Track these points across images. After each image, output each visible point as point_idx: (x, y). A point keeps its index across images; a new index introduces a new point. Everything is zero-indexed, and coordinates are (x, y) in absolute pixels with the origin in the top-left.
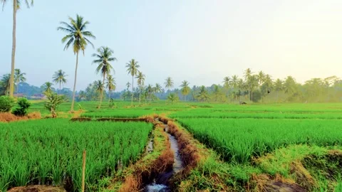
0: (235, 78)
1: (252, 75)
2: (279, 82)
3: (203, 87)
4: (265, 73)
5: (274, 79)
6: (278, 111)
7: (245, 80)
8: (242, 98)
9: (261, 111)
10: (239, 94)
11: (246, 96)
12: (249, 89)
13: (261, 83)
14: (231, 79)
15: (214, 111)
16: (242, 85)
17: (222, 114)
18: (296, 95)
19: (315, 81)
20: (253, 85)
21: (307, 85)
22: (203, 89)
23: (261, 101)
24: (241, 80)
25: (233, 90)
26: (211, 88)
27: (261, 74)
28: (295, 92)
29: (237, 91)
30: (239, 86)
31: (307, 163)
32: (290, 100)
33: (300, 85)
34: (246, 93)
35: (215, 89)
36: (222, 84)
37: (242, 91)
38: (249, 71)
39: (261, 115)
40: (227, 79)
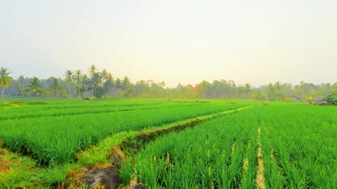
0: (78, 73)
1: (96, 72)
2: (118, 81)
3: (35, 80)
4: (108, 71)
5: (115, 78)
6: (115, 106)
7: (89, 76)
8: (86, 94)
9: (101, 106)
10: (82, 90)
11: (90, 92)
12: (93, 86)
13: (104, 81)
14: (74, 74)
15: (49, 108)
16: (86, 81)
17: (57, 111)
18: (129, 92)
19: (142, 82)
20: (97, 82)
21: (137, 85)
22: (35, 82)
23: (103, 97)
24: (86, 76)
25: (77, 85)
26: (48, 81)
27: (104, 72)
28: (129, 89)
29: (81, 87)
30: (83, 82)
31: (124, 146)
32: (126, 96)
33: (132, 85)
34: (89, 89)
35: (54, 83)
36: (64, 78)
37: (86, 87)
38: (93, 68)
39: (100, 109)
40: (70, 73)
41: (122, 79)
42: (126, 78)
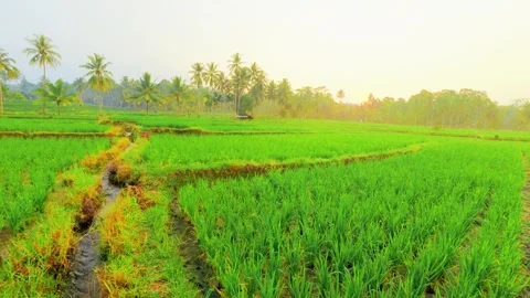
0: (212, 68)
1: (242, 66)
2: (272, 87)
7: (229, 75)
10: (217, 101)
11: (230, 103)
12: (235, 92)
13: (251, 83)
14: (206, 69)
18: (288, 107)
20: (243, 86)
21: (300, 94)
22: (147, 82)
23: (250, 113)
24: (222, 75)
27: (254, 67)
29: (212, 94)
32: (282, 114)
34: (229, 99)
37: (224, 95)
38: (237, 59)
40: (199, 68)
41: (277, 81)
42: (285, 81)
